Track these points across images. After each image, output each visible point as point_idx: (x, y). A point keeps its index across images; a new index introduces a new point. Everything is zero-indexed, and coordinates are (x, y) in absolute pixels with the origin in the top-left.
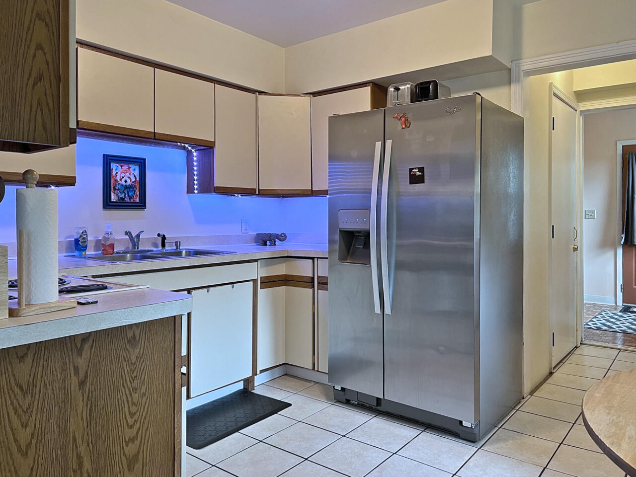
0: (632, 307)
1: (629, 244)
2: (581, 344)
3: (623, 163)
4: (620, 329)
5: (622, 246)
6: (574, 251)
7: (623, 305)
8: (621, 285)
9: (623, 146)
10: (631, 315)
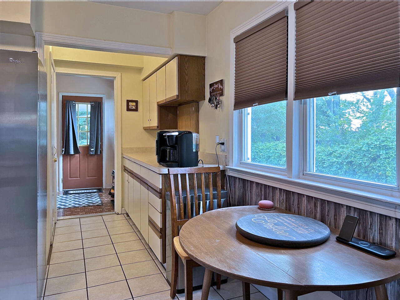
0: (69, 191)
1: (66, 154)
2: (57, 220)
3: (63, 106)
4: (71, 205)
5: (62, 156)
6: (55, 162)
7: (63, 191)
8: (62, 179)
9: (62, 96)
10: (71, 196)
